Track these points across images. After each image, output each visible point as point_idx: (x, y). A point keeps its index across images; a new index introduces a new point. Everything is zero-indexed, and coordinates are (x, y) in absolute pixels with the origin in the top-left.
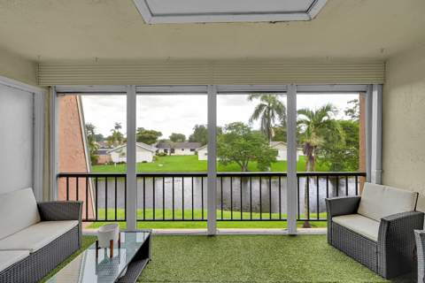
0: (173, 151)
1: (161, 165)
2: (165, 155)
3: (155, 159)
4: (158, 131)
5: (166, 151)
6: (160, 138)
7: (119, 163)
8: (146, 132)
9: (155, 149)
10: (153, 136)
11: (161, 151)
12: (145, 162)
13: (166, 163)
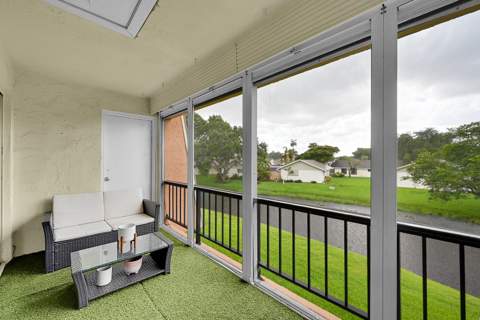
0: (354, 171)
1: (333, 188)
2: (341, 176)
3: (327, 180)
4: (334, 146)
5: (344, 171)
6: (336, 155)
7: (288, 181)
8: (320, 148)
9: (329, 168)
10: (328, 152)
11: (338, 171)
12: (314, 182)
13: (341, 186)
